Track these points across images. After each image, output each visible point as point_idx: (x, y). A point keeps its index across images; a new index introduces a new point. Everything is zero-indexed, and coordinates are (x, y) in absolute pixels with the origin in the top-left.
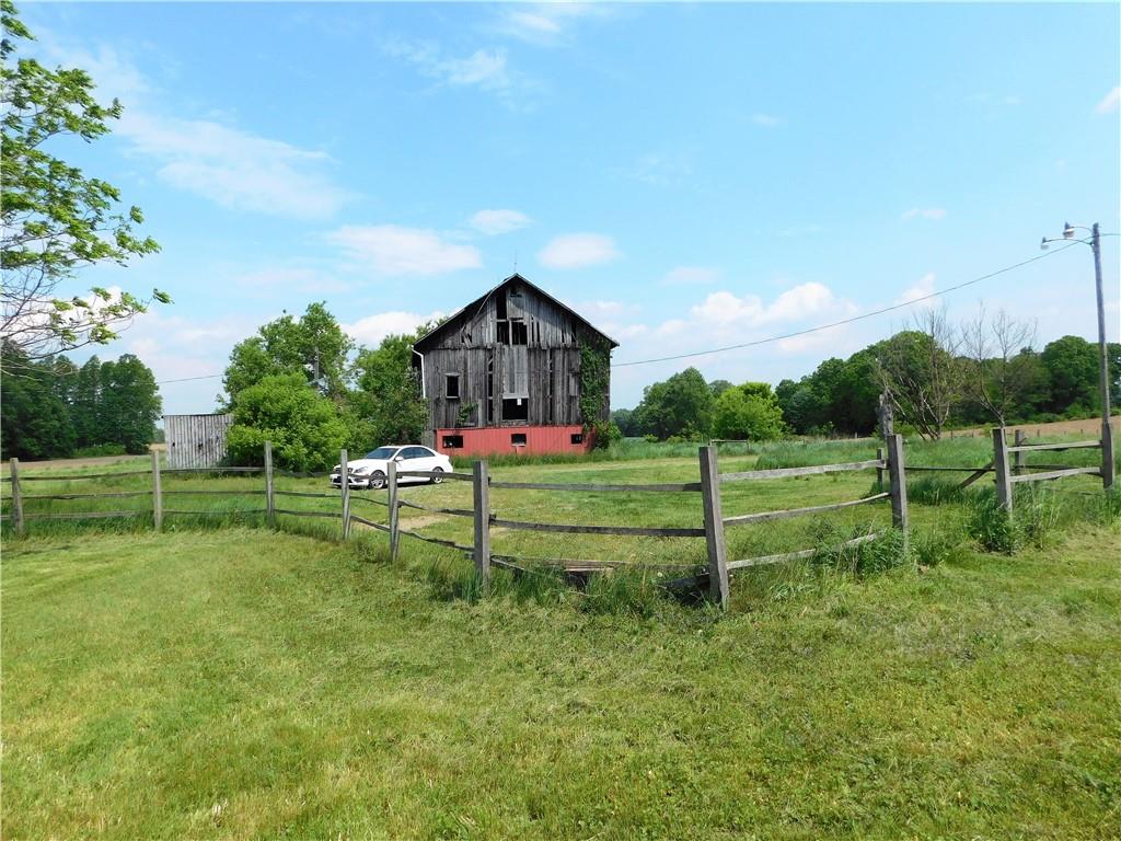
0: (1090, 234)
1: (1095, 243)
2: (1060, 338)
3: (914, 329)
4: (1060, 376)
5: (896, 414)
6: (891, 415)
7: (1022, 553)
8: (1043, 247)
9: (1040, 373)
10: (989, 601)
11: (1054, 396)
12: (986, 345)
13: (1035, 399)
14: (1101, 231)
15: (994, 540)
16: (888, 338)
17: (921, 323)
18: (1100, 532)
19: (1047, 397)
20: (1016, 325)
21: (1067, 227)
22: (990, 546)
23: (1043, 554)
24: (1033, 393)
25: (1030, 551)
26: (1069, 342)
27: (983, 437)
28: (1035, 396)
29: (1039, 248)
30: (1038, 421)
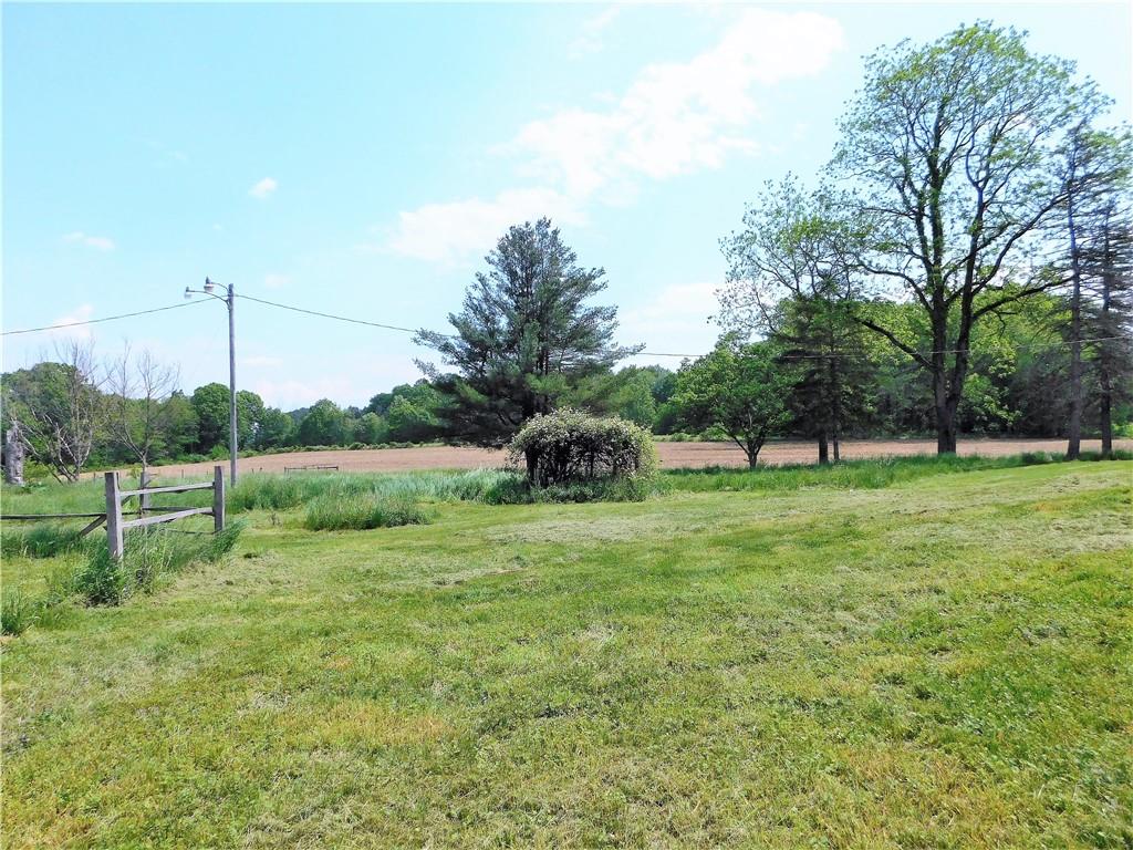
0: (226, 293)
1: (230, 302)
2: (207, 383)
3: (53, 359)
4: (207, 418)
5: (28, 453)
6: (21, 455)
7: (132, 601)
8: (186, 296)
9: (190, 415)
10: (75, 664)
11: (201, 438)
12: (130, 384)
13: (186, 439)
14: (235, 291)
15: (101, 593)
16: (28, 367)
17: (63, 356)
18: (208, 568)
19: (193, 439)
20: (160, 367)
21: (207, 282)
22: (96, 600)
23: (152, 599)
24: (183, 434)
25: (139, 598)
26: (215, 388)
27: (130, 477)
28: (184, 437)
29: (183, 297)
30: (186, 461)
